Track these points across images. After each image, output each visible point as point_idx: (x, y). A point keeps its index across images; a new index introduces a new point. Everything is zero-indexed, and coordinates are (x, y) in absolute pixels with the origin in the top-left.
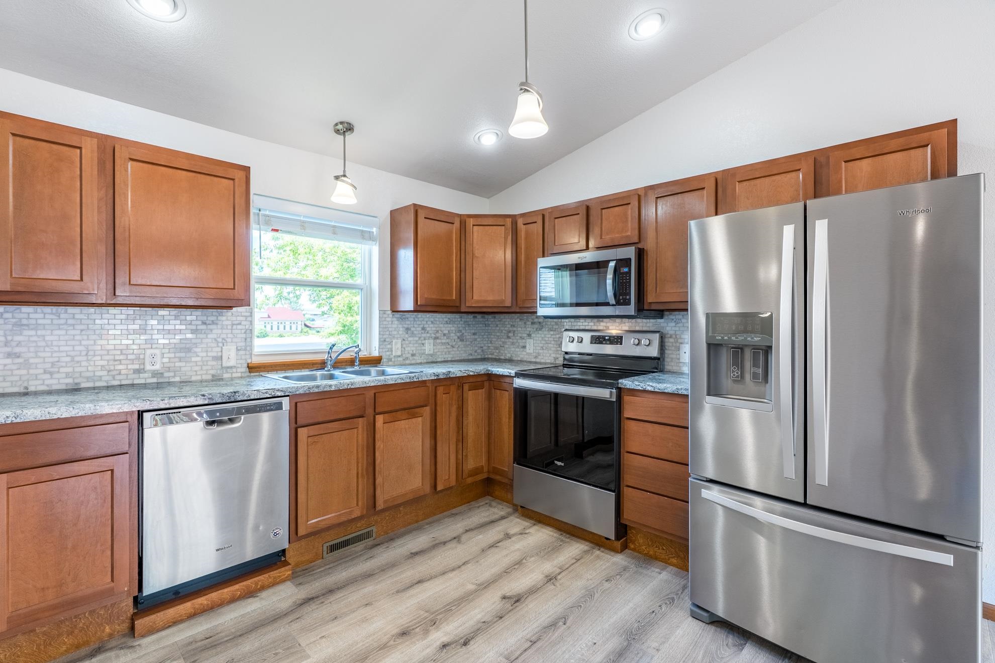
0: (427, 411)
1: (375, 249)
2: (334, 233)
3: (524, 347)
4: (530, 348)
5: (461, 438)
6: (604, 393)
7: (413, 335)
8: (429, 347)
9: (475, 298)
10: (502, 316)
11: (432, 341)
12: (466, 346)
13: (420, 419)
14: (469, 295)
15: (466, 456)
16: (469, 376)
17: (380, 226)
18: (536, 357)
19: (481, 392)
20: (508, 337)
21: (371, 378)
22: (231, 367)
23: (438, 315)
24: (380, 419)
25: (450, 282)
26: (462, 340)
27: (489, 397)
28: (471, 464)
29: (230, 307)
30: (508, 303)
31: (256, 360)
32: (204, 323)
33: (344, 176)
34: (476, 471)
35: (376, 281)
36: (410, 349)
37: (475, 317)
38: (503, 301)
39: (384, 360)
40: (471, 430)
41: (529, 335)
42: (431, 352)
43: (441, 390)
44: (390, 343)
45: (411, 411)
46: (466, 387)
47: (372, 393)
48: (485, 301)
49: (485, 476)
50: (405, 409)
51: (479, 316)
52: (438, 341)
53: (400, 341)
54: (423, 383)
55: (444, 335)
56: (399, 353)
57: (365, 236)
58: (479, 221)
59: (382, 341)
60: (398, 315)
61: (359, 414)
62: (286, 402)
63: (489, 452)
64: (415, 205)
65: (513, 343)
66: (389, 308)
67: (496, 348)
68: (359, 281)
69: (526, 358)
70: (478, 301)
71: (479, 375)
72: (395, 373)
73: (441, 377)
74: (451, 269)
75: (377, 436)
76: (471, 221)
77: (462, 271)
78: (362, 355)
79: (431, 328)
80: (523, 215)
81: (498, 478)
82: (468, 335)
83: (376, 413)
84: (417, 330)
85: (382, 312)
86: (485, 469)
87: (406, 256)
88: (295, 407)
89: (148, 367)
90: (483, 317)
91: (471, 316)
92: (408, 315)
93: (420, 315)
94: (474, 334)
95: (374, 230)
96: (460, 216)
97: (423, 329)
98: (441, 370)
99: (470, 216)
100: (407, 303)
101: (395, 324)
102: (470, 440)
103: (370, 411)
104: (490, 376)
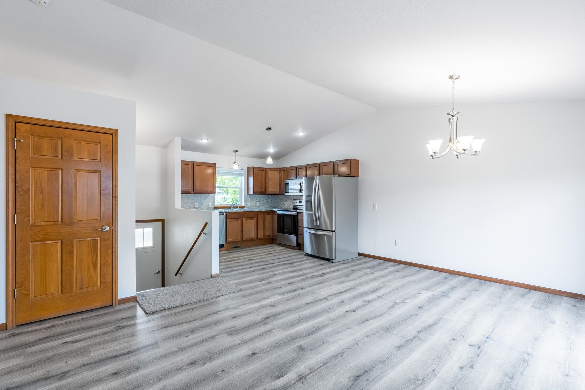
0: (255, 219)
1: (243, 178)
2: (233, 175)
3: (285, 204)
4: (286, 205)
5: (264, 227)
6: (294, 213)
7: (253, 200)
8: (258, 204)
9: (270, 190)
10: (280, 195)
11: (258, 202)
12: (269, 204)
13: (253, 220)
14: (268, 189)
15: (266, 231)
16: (266, 211)
17: (244, 172)
18: (288, 207)
19: (270, 215)
20: (281, 202)
21: (242, 210)
22: (211, 207)
23: (260, 195)
24: (244, 219)
25: (263, 186)
26: (268, 202)
27: (272, 217)
28: (267, 234)
29: (210, 194)
30: (279, 192)
31: (216, 206)
32: (205, 197)
33: (236, 163)
34: (269, 236)
35: (243, 186)
36: (252, 204)
37: (272, 196)
38: (277, 192)
39: (245, 207)
40: (267, 225)
41: (286, 201)
42: (258, 205)
43: (259, 214)
44: (247, 203)
45: (251, 218)
46: (266, 214)
47: (242, 213)
48: (272, 191)
49: (271, 237)
50: (249, 218)
51: (273, 195)
52: (260, 202)
53: (249, 202)
54: (254, 212)
55: (262, 201)
56: (249, 205)
57: (240, 175)
58: (271, 170)
59: (245, 202)
60: (249, 195)
61: (239, 217)
62: (225, 213)
63: (272, 231)
64: (253, 167)
65: (282, 203)
66: (246, 193)
67: (278, 205)
68: (239, 186)
69: (285, 207)
70: (270, 191)
71: (269, 211)
72: (247, 209)
73: (259, 210)
74: (263, 183)
75: (243, 223)
76: (269, 170)
77: (266, 183)
78: (240, 205)
79: (258, 199)
80: (283, 168)
81: (274, 238)
82: (270, 201)
83: (243, 218)
84: (254, 199)
85: (245, 194)
86: (271, 236)
87: (251, 179)
88: (226, 215)
89: (195, 206)
90: (274, 196)
91: (271, 195)
92: (252, 195)
93: (255, 195)
94: (271, 201)
95: (243, 173)
96: (266, 168)
97: (256, 199)
98: (259, 209)
99: (268, 168)
100: (251, 192)
101: (248, 198)
102: (267, 227)
103: (242, 217)
104: (273, 211)
